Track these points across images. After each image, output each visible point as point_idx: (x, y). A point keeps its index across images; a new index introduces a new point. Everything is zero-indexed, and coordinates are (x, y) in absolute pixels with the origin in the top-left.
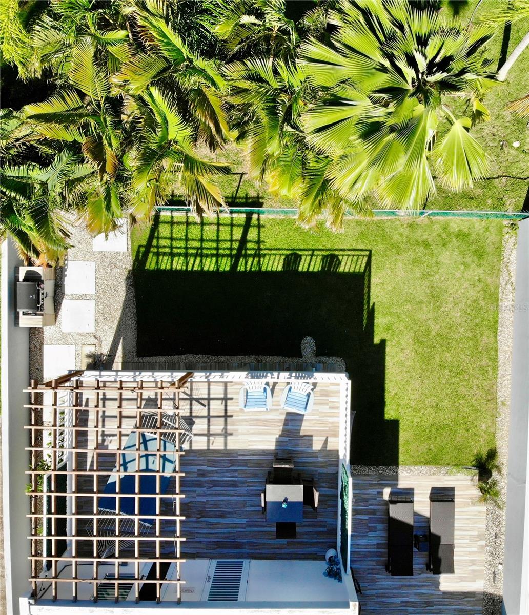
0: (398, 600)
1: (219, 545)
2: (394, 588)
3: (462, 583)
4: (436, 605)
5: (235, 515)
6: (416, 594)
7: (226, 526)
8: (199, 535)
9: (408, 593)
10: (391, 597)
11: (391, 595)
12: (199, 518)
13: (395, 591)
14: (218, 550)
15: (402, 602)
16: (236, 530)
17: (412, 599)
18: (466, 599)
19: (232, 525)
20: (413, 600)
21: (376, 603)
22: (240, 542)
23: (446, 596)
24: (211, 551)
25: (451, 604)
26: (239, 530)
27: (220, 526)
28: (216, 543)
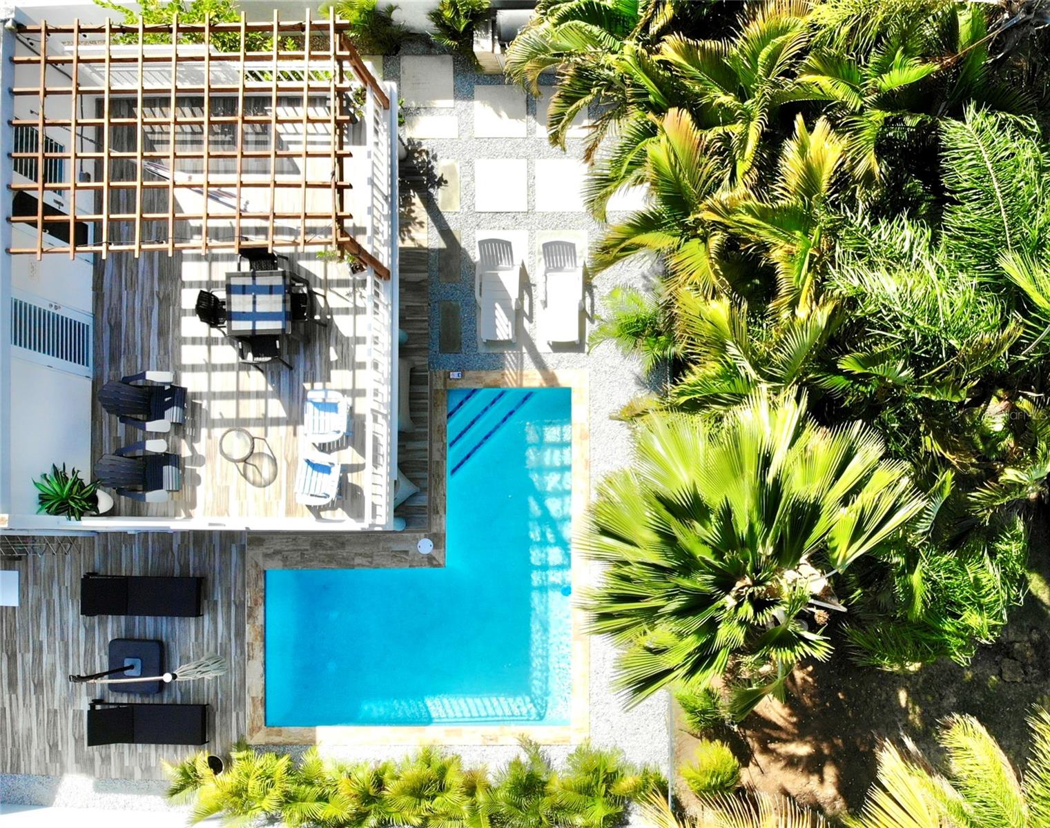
0: (43, 636)
1: (116, 328)
2: (62, 629)
3: (73, 741)
4: (38, 699)
5: (162, 352)
6: (54, 665)
7: (145, 339)
8: (130, 296)
9: (55, 653)
10: (48, 626)
11: (51, 625)
12: (158, 296)
13: (58, 631)
14: (108, 328)
15: (41, 643)
16: (139, 357)
17: (46, 658)
18: (47, 748)
19: (146, 349)
20: (44, 660)
21: (39, 600)
22: (120, 361)
23: (51, 715)
24: (105, 316)
25: (39, 724)
26: (139, 360)
27: (145, 331)
28: (119, 325)
